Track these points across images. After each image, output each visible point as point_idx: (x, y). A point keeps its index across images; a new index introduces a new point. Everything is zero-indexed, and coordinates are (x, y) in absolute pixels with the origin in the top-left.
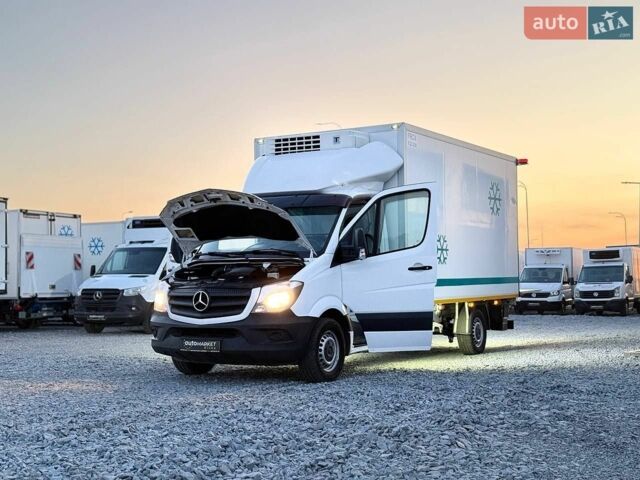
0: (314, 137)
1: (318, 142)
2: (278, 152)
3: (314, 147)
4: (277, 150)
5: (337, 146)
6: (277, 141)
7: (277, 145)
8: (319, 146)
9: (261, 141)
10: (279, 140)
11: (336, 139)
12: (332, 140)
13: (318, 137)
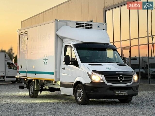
0: (91, 24)
1: (92, 26)
2: (77, 27)
3: (90, 27)
4: (77, 26)
5: (98, 28)
6: (77, 23)
7: (77, 25)
8: (92, 28)
9: (59, 21)
10: (78, 23)
11: (99, 26)
12: (97, 26)
13: (92, 24)
